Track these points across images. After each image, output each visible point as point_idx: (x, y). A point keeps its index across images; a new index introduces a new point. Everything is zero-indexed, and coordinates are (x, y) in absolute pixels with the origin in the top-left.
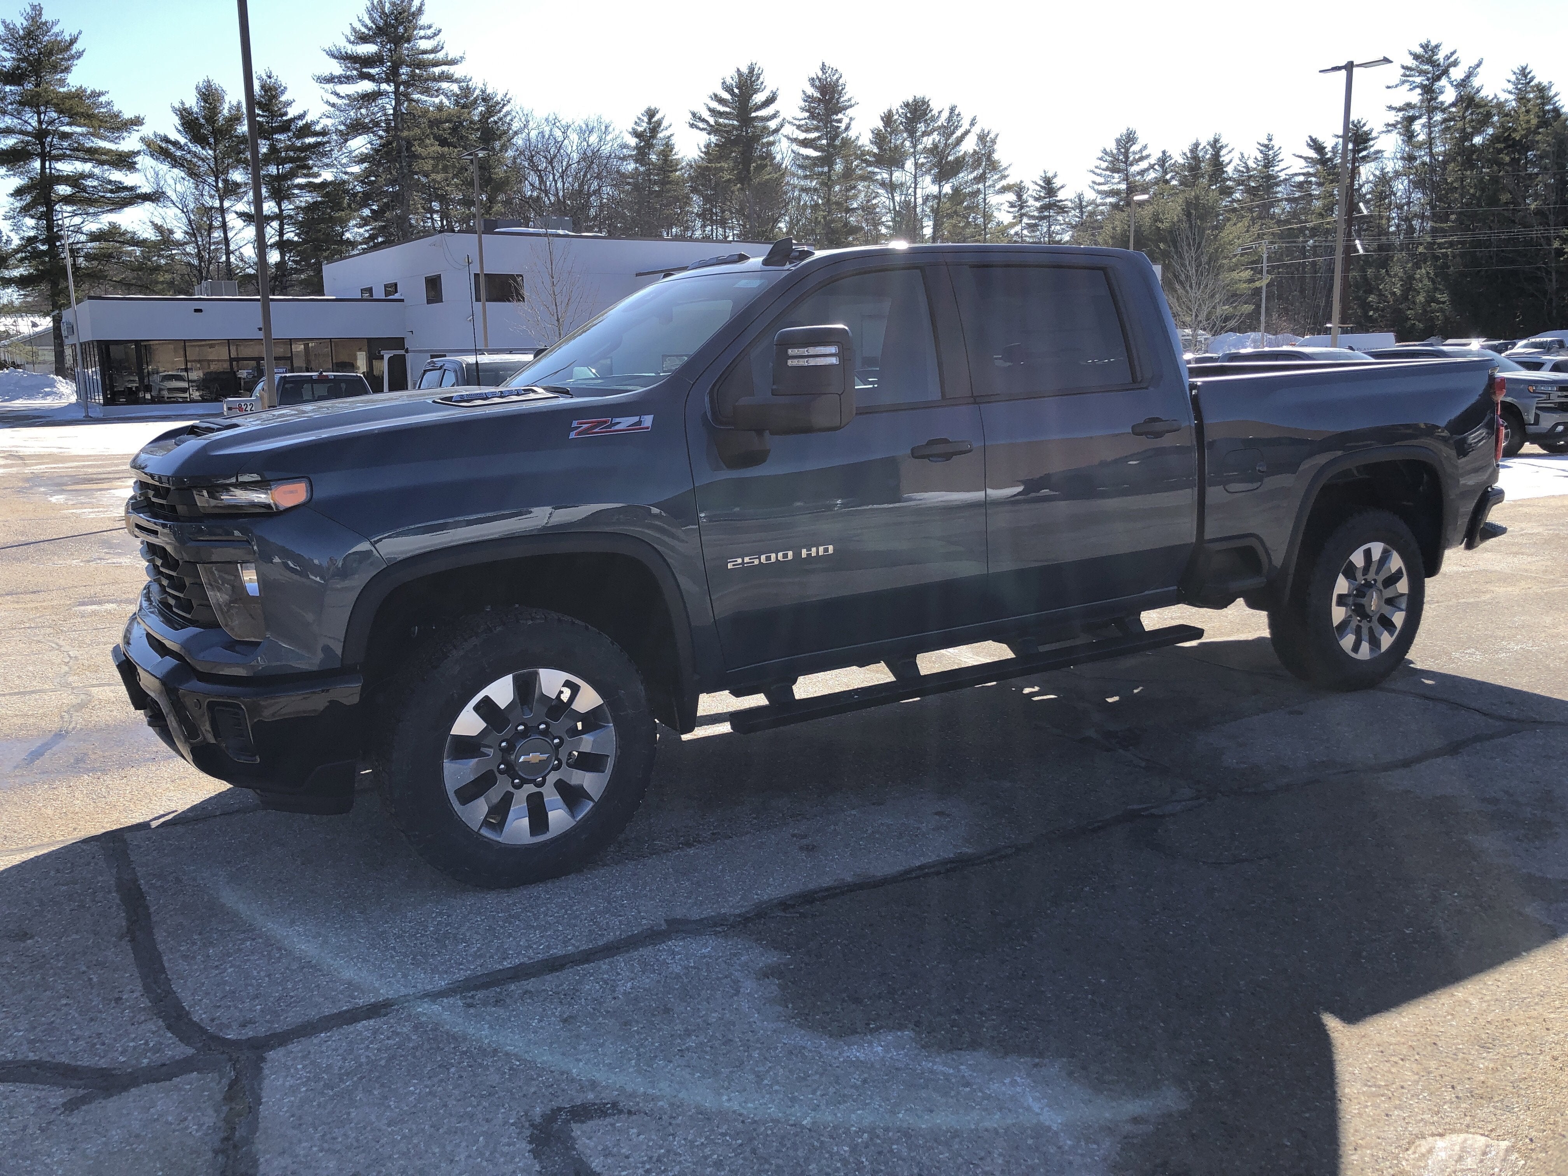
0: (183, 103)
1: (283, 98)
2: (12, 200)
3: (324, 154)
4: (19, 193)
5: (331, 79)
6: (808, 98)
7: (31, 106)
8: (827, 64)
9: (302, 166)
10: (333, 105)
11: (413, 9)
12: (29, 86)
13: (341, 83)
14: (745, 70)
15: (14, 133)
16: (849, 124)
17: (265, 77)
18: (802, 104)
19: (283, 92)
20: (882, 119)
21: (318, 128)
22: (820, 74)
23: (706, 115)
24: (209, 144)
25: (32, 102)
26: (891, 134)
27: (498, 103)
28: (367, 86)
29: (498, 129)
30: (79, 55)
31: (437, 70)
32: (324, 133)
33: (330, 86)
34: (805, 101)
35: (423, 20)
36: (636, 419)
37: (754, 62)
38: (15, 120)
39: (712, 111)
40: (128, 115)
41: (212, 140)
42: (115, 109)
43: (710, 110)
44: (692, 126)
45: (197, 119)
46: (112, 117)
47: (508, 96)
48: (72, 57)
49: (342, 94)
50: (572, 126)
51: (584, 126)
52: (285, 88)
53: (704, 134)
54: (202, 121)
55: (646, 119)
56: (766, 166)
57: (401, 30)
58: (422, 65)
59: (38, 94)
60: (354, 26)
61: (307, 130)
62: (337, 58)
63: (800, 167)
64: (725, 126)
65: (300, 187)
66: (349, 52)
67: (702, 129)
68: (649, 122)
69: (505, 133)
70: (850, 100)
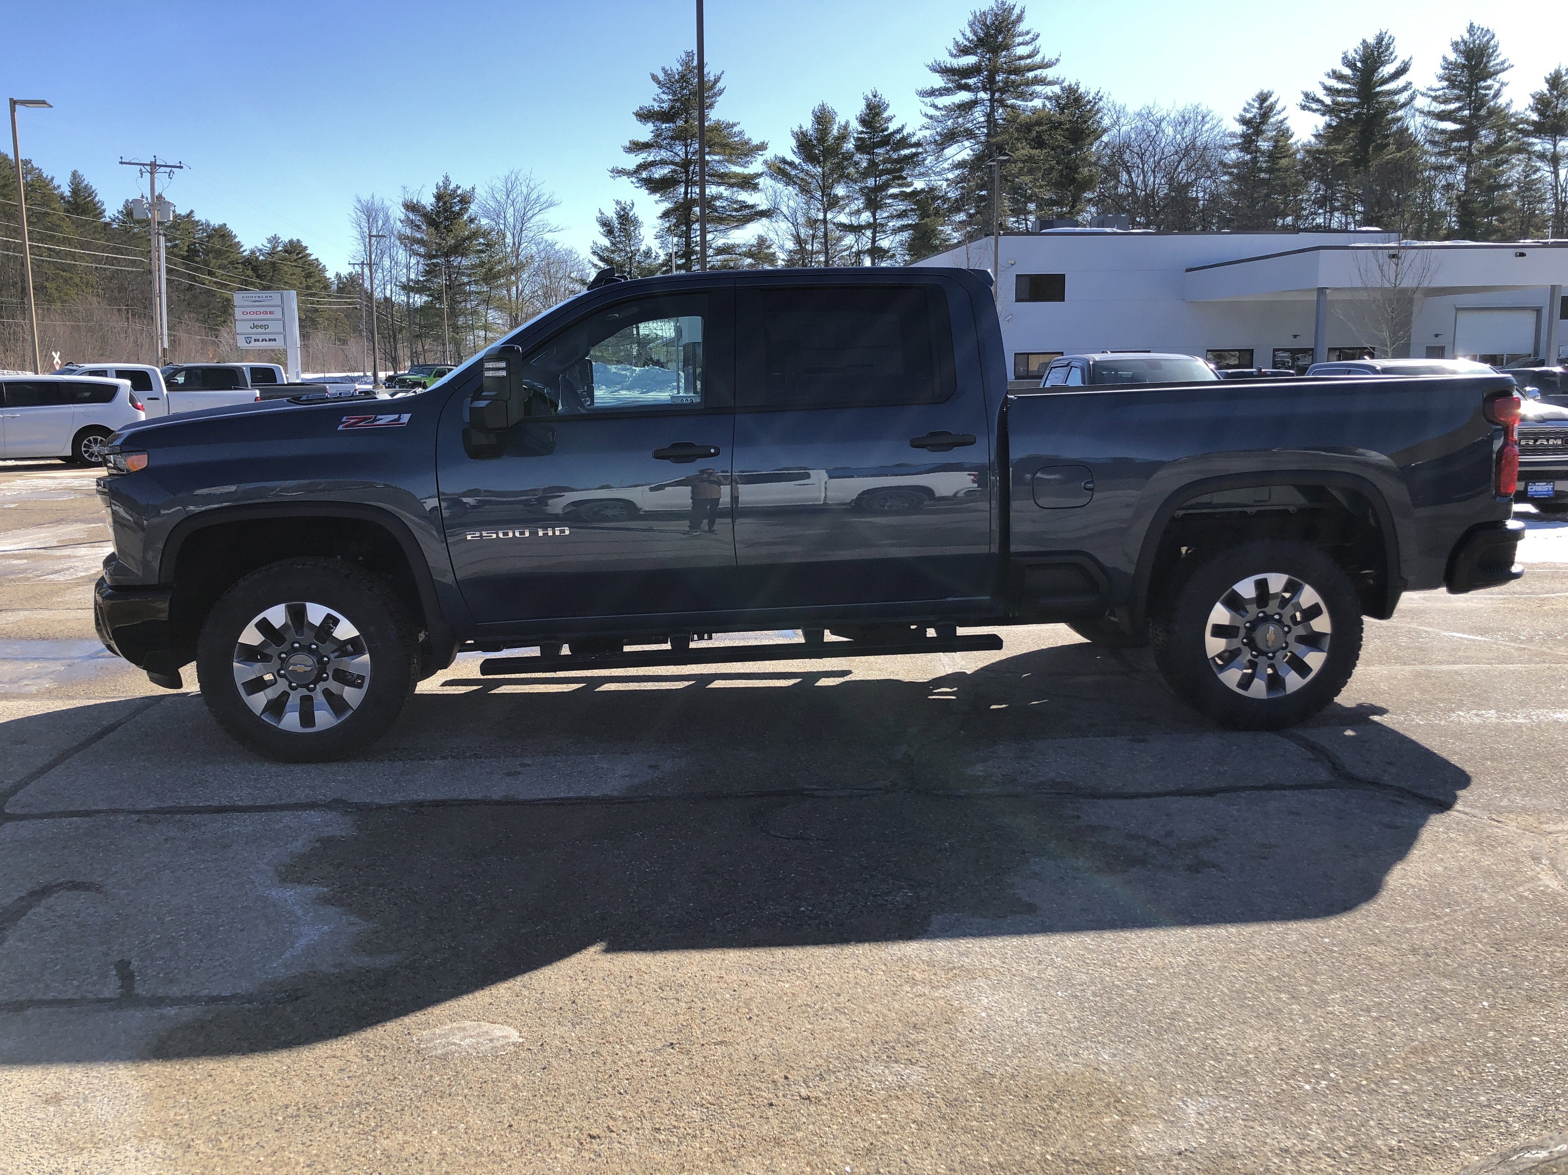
0: (801, 127)
1: (885, 115)
2: (660, 221)
3: (916, 165)
4: (666, 215)
5: (932, 93)
6: (1449, 66)
7: (679, 139)
8: (1476, 25)
9: (898, 177)
10: (931, 117)
11: (1014, 17)
12: (680, 123)
13: (941, 95)
14: (1371, 40)
15: (668, 164)
16: (1499, 90)
17: (870, 97)
18: (1441, 72)
19: (885, 110)
20: (1547, 81)
21: (914, 140)
22: (1466, 36)
23: (1321, 94)
24: (819, 163)
25: (681, 136)
26: (1557, 98)
27: (1089, 102)
28: (964, 96)
29: (1088, 128)
30: (721, 92)
31: (1031, 75)
32: (918, 144)
33: (928, 100)
34: (1445, 68)
35: (1022, 27)
36: (397, 416)
37: (1384, 31)
38: (669, 153)
39: (1329, 90)
40: (755, 141)
41: (821, 158)
42: (746, 137)
43: (1327, 88)
44: (1304, 108)
45: (810, 140)
46: (742, 145)
47: (1100, 95)
48: (715, 95)
49: (940, 106)
50: (1168, 118)
51: (1180, 119)
52: (888, 105)
53: (1317, 115)
54: (815, 142)
55: (1256, 105)
56: (1388, 145)
57: (1000, 39)
58: (1018, 71)
59: (686, 129)
60: (957, 40)
61: (904, 143)
62: (938, 72)
63: (1434, 143)
64: (1344, 104)
65: (893, 196)
66: (948, 65)
67: (1315, 111)
68: (1261, 108)
69: (1095, 131)
70: (1503, 63)
